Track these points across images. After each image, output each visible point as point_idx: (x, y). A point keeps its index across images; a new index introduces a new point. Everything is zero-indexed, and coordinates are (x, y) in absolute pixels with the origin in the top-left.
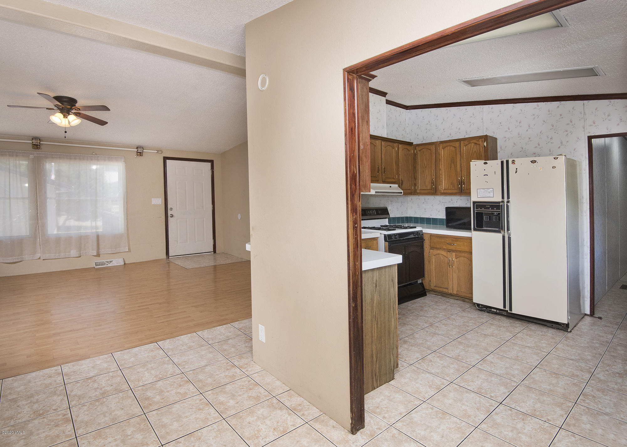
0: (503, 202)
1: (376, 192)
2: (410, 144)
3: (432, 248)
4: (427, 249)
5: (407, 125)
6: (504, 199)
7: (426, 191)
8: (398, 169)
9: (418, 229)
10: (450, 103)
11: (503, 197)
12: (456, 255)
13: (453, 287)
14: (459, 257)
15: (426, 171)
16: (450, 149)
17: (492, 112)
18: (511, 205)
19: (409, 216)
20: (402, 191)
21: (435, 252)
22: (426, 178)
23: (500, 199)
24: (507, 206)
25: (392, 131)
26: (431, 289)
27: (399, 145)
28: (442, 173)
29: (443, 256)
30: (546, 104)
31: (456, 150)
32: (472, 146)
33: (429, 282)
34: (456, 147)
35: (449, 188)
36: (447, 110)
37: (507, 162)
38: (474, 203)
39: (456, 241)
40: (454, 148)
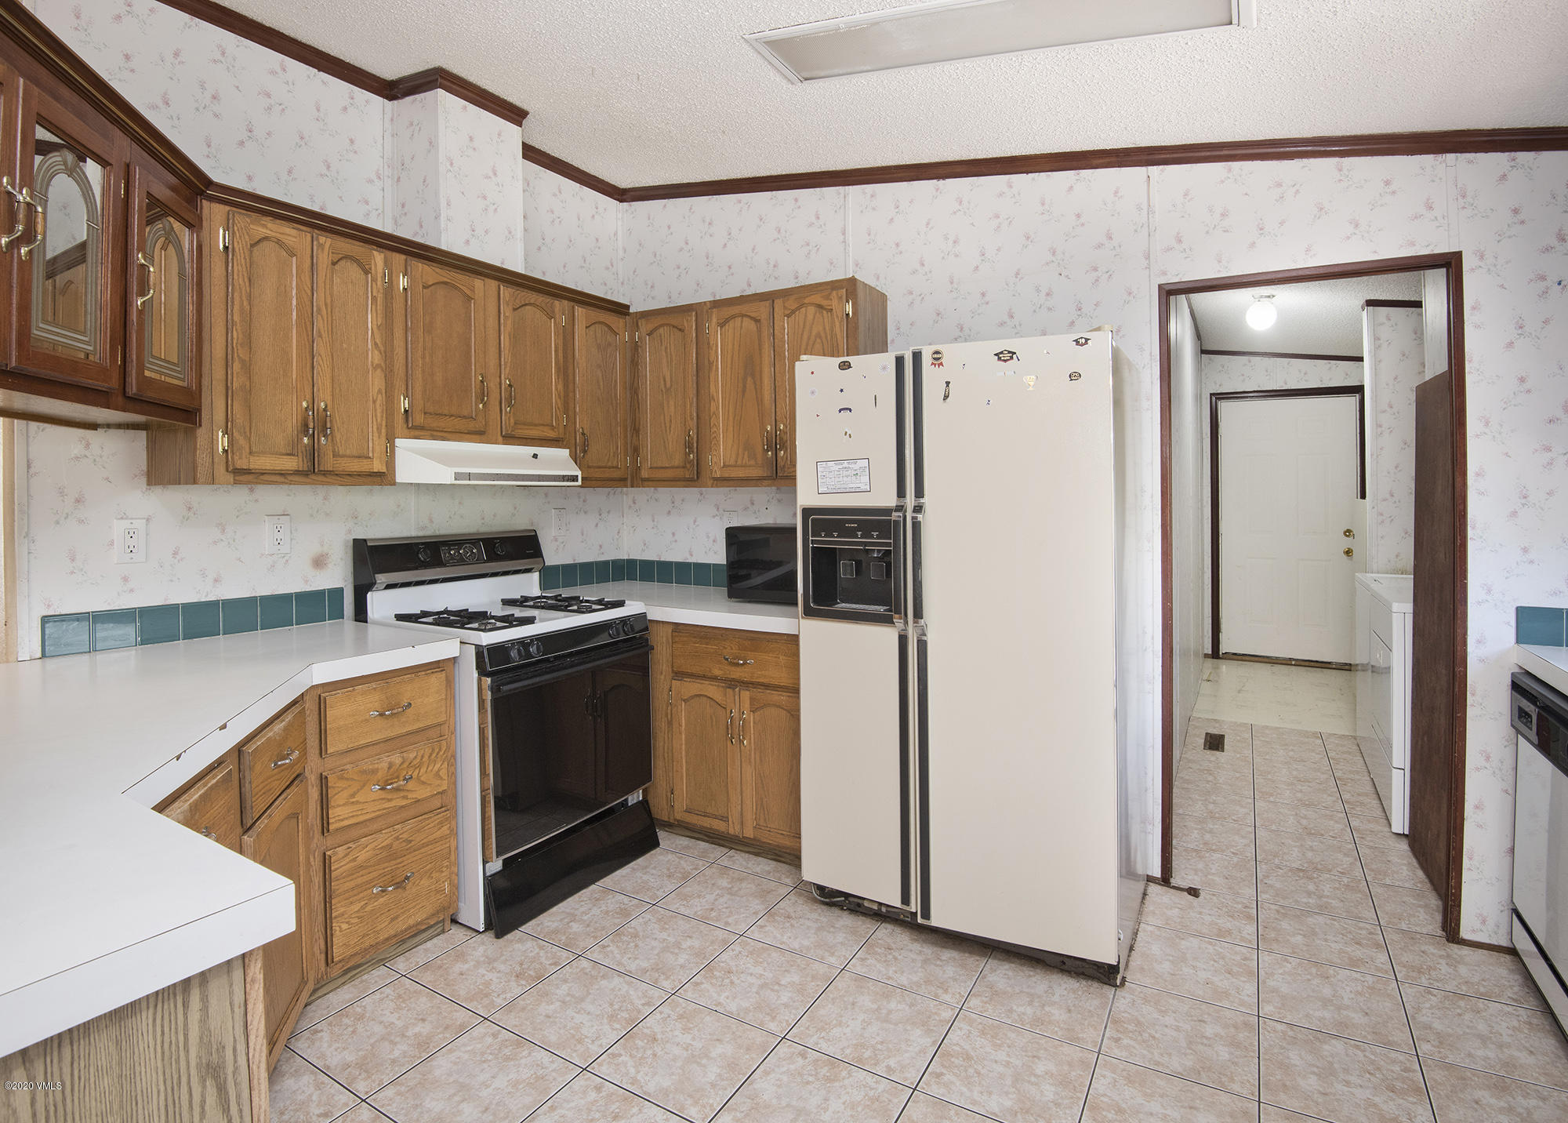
0: (900, 508)
1: (458, 476)
2: (620, 309)
3: (679, 675)
4: (662, 677)
5: (621, 252)
6: (904, 497)
7: (669, 474)
8: (571, 395)
9: (632, 608)
10: (749, 179)
11: (901, 493)
12: (752, 699)
13: (742, 814)
14: (762, 708)
15: (668, 404)
16: (741, 327)
17: (874, 209)
18: (928, 520)
19: (626, 558)
20: (579, 473)
21: (691, 687)
22: (670, 427)
23: (889, 500)
24: (916, 526)
25: (565, 266)
26: (675, 820)
27: (573, 307)
28: (718, 408)
29: (712, 703)
30: (1033, 179)
31: (759, 331)
32: (810, 317)
33: (669, 794)
34: (759, 321)
35: (739, 463)
36: (740, 202)
37: (917, 356)
38: (807, 512)
39: (751, 651)
40: (753, 322)
